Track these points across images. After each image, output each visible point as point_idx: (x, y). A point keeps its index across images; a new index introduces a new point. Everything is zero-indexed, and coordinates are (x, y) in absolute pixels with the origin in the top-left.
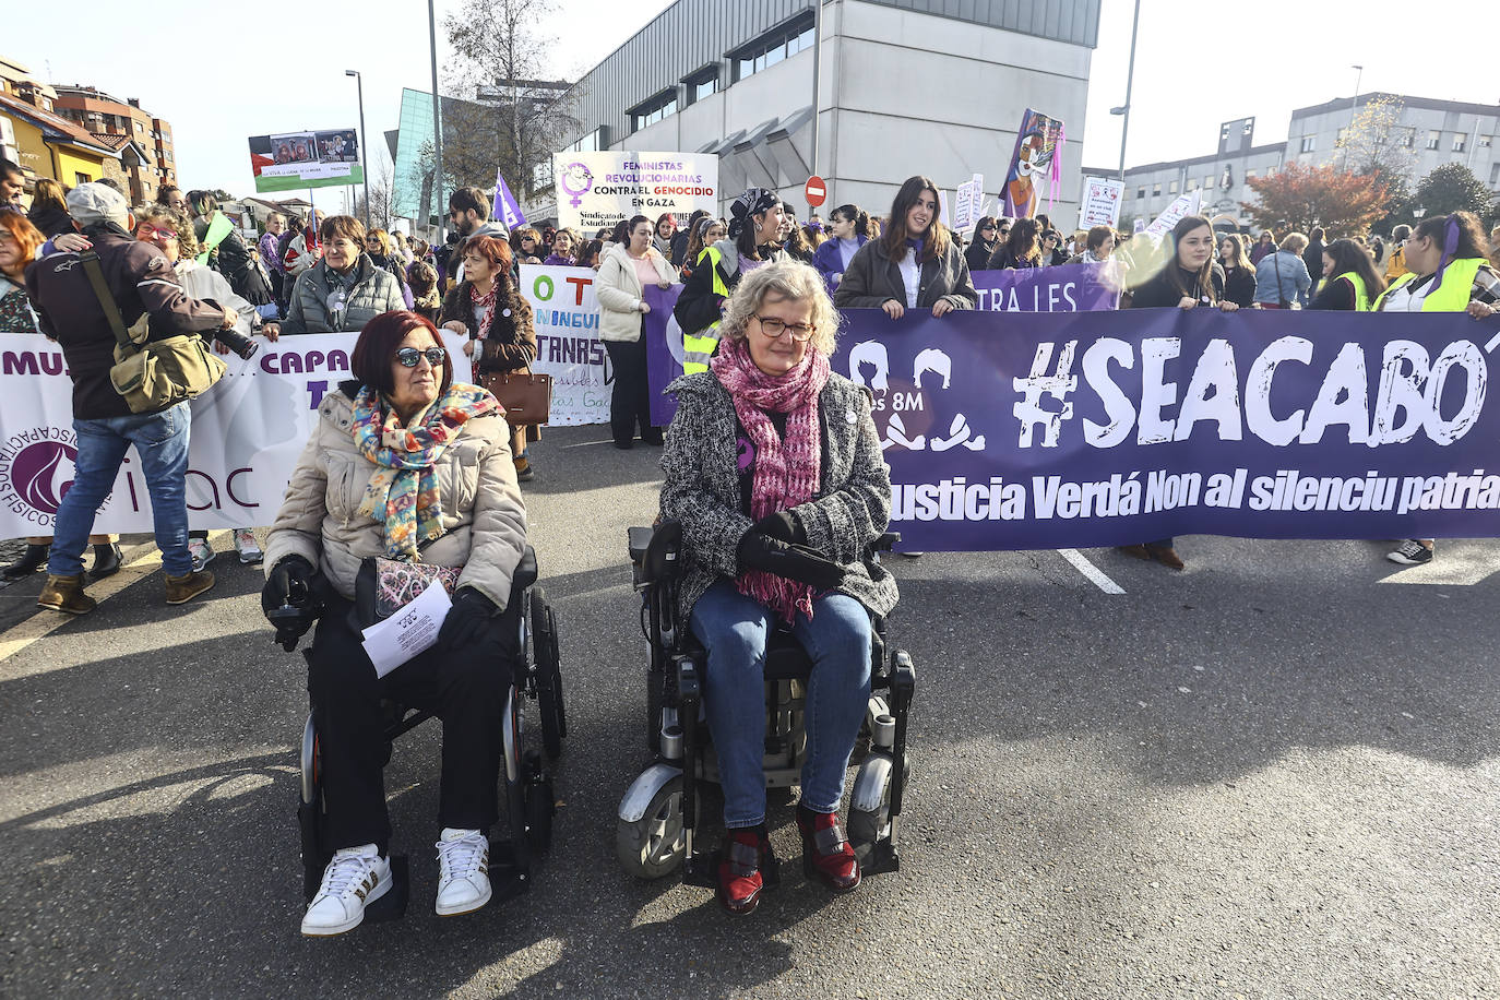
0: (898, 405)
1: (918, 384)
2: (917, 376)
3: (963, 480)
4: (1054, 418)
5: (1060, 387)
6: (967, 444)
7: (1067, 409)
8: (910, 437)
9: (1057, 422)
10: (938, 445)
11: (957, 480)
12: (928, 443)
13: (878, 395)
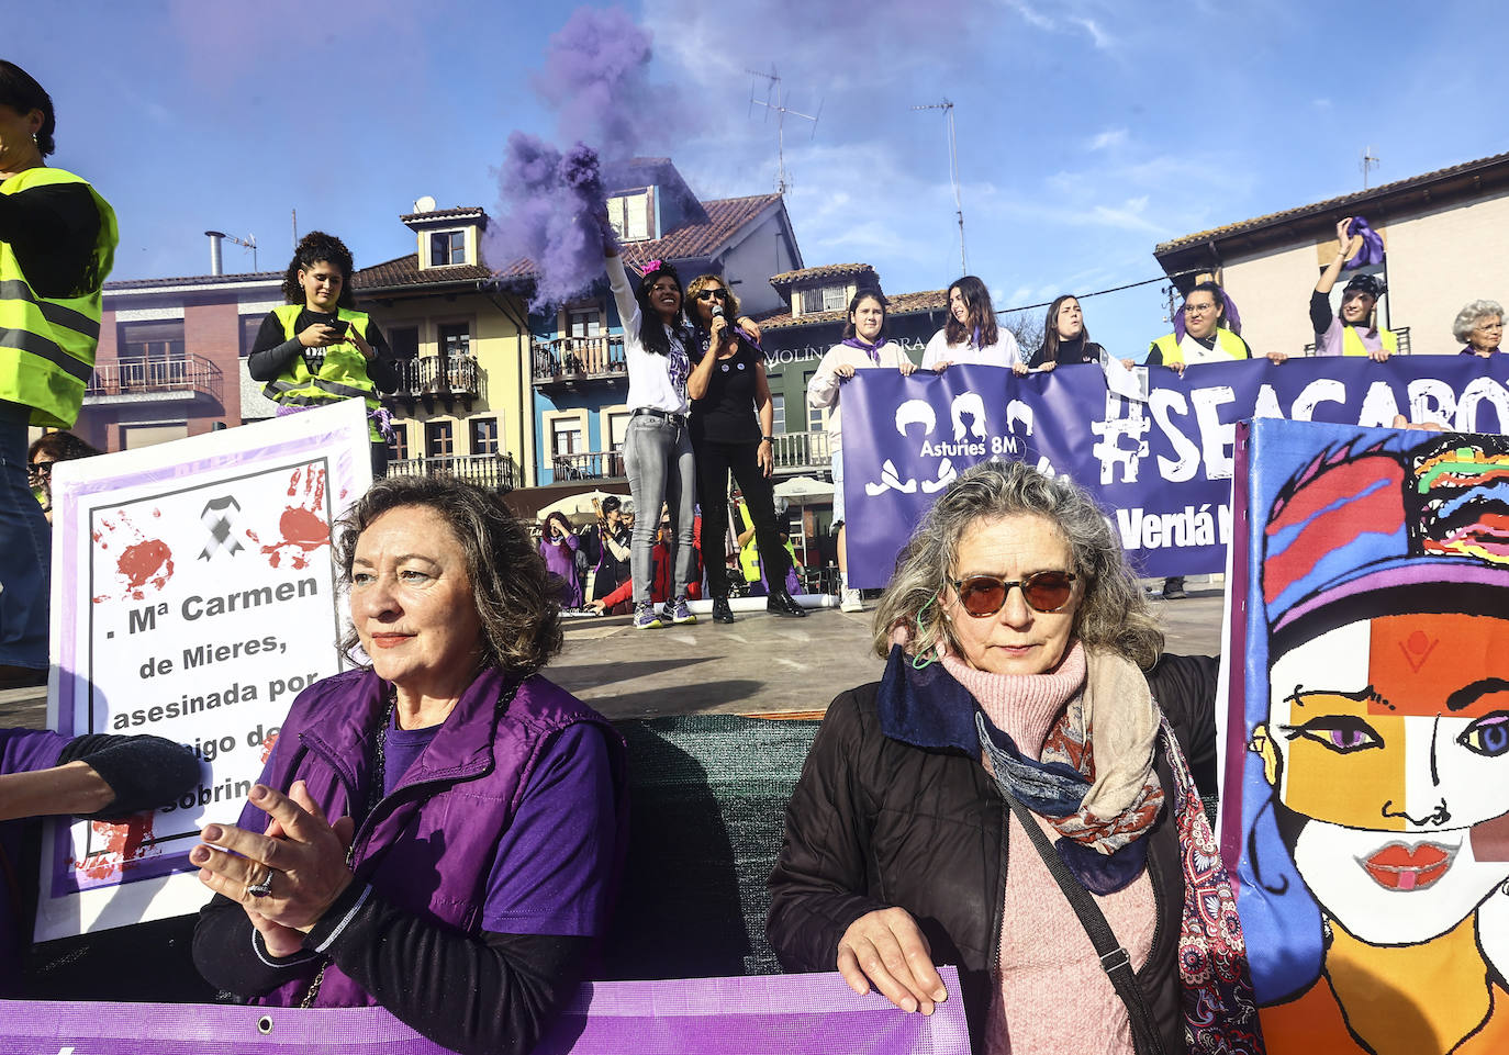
0: (997, 448)
1: (1011, 429)
2: (1010, 423)
4: (1132, 456)
5: (1135, 427)
7: (1143, 447)
9: (1136, 460)
13: (977, 440)
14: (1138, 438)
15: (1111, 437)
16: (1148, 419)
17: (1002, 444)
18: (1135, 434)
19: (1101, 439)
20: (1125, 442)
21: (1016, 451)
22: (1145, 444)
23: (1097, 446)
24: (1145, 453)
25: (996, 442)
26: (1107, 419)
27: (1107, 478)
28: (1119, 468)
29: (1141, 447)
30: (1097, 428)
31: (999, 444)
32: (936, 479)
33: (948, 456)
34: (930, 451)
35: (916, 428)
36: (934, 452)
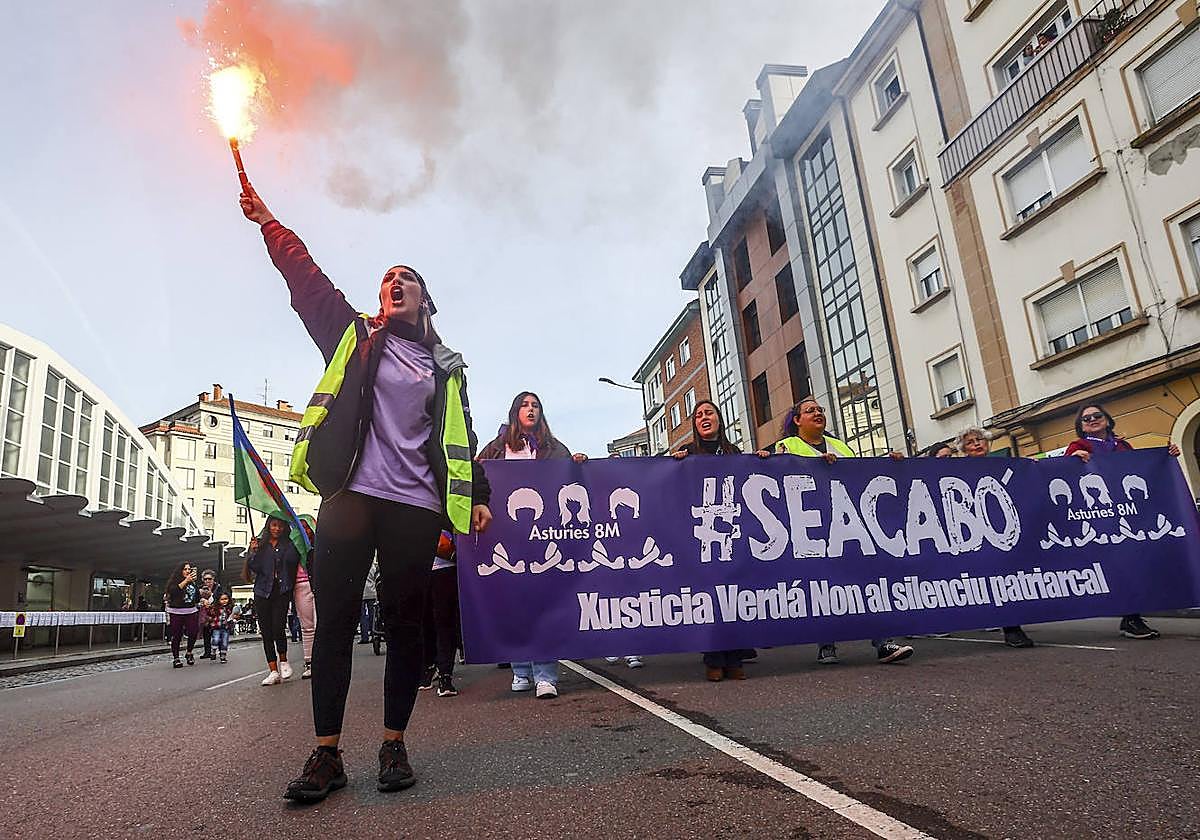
0: (600, 534)
1: (614, 516)
2: (612, 509)
3: (658, 592)
4: (727, 537)
5: (729, 512)
6: (658, 562)
8: (612, 559)
9: (730, 540)
10: (635, 564)
11: (653, 592)
12: (626, 563)
13: (583, 526)
14: (731, 521)
15: (709, 520)
16: (739, 505)
17: (604, 530)
18: (728, 518)
19: (699, 522)
20: (720, 525)
21: (618, 535)
22: (738, 526)
23: (696, 528)
24: (737, 535)
25: (599, 528)
26: (705, 504)
27: (706, 556)
28: (716, 547)
29: (734, 529)
30: (696, 512)
31: (600, 530)
32: (542, 561)
33: (554, 540)
34: (538, 535)
35: (526, 513)
36: (542, 535)
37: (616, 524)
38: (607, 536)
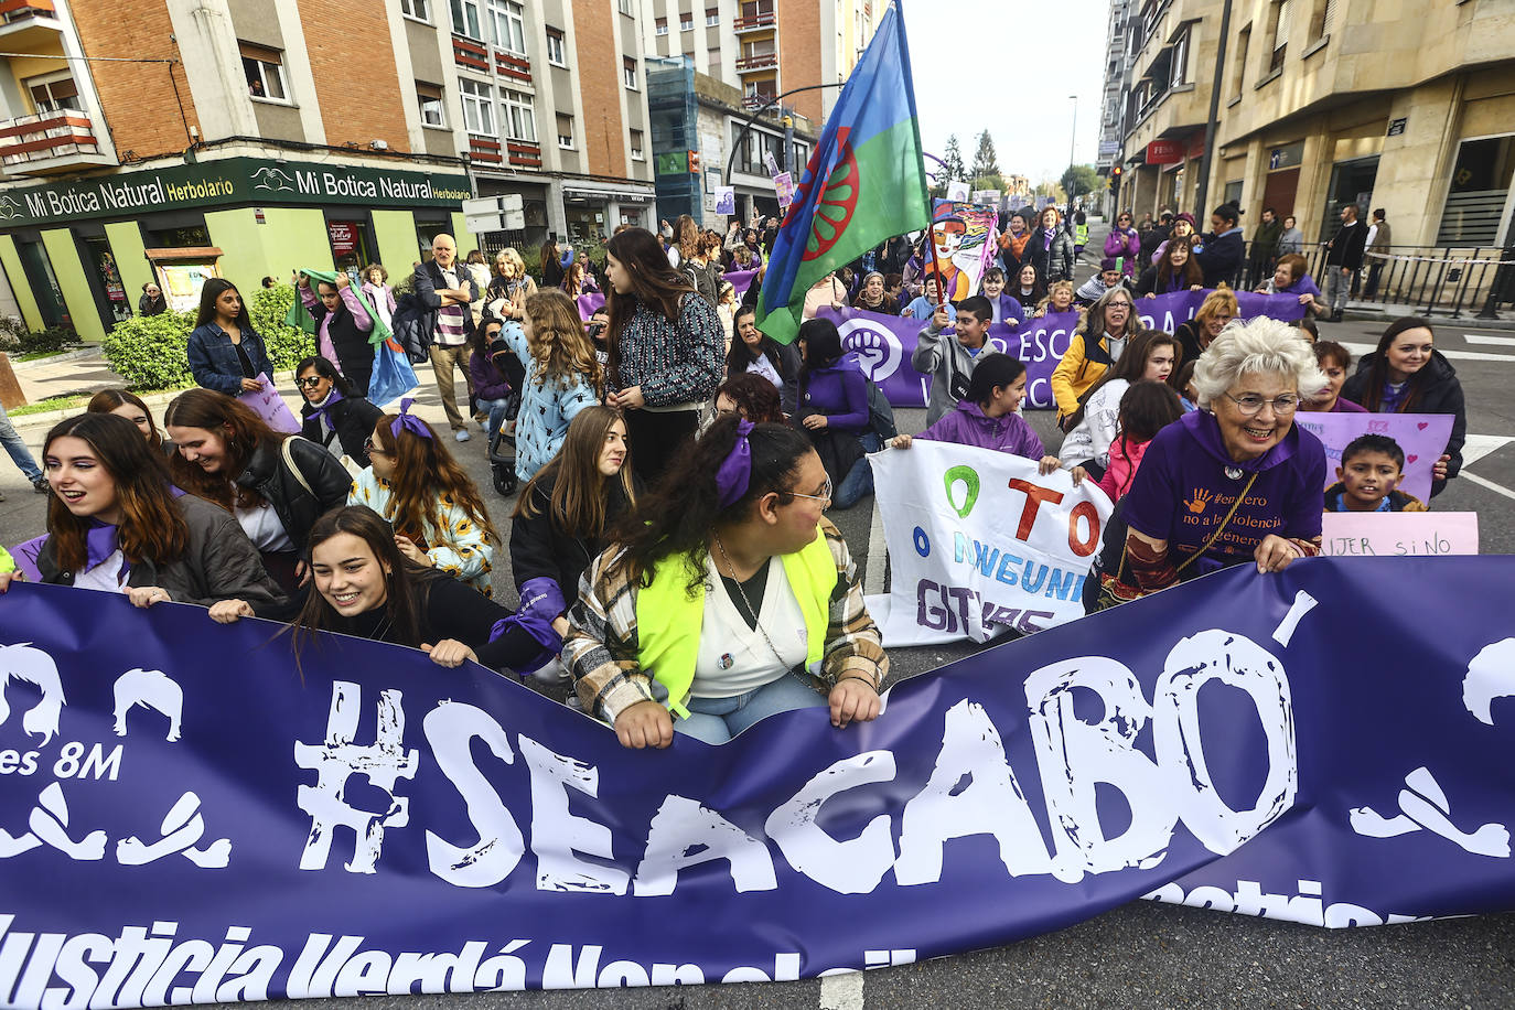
0: (67, 767)
1: (121, 728)
2: (120, 712)
3: (170, 928)
4: (372, 822)
5: (387, 766)
6: (192, 854)
7: (398, 809)
8: (76, 832)
9: (378, 830)
10: (133, 853)
11: (160, 927)
12: (111, 848)
14: (389, 786)
15: (334, 776)
16: (414, 754)
17: (82, 761)
18: (383, 778)
19: (311, 778)
20: (359, 791)
21: (113, 776)
22: (404, 802)
23: (303, 789)
24: (400, 820)
25: (72, 752)
26: (329, 740)
27: (314, 857)
28: (344, 839)
29: (393, 807)
30: (305, 755)
31: (74, 761)
37: (119, 749)
38: (83, 775)
